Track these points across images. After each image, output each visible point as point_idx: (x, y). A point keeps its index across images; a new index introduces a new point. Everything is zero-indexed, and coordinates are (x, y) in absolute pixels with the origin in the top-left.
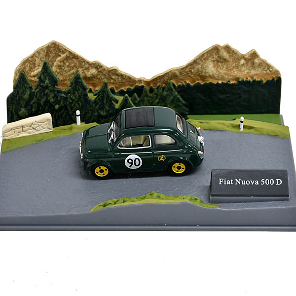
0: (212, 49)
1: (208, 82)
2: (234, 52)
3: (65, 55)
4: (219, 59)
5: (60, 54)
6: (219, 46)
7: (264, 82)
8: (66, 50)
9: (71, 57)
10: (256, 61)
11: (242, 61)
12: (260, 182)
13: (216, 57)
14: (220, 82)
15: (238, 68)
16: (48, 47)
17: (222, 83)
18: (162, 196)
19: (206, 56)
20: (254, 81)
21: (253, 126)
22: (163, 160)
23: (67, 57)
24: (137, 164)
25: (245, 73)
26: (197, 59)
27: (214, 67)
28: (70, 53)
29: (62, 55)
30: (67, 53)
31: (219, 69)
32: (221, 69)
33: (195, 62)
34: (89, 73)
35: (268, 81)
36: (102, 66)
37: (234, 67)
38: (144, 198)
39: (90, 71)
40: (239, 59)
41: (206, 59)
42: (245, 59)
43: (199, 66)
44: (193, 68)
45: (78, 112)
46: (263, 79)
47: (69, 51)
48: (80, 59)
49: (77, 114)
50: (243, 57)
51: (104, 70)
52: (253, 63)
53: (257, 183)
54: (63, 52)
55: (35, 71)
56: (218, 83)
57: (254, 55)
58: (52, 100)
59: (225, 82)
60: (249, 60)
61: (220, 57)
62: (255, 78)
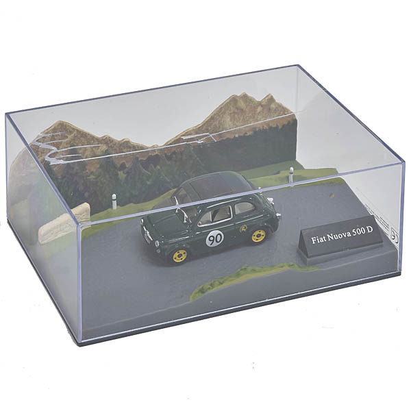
0: (230, 101)
1: (224, 139)
2: (251, 100)
3: (73, 135)
4: (236, 111)
5: (67, 135)
6: (236, 96)
7: (280, 127)
8: (73, 129)
9: (79, 136)
10: (273, 106)
11: (259, 109)
12: (352, 233)
13: (233, 109)
14: (237, 136)
15: (254, 117)
16: (54, 130)
17: (239, 136)
18: (257, 269)
19: (223, 110)
20: (271, 128)
22: (245, 230)
23: (75, 136)
24: (218, 240)
25: (261, 122)
26: (215, 114)
27: (231, 120)
28: (79, 131)
29: (69, 136)
30: (75, 132)
31: (235, 122)
32: (237, 122)
33: (212, 118)
35: (283, 126)
36: (113, 141)
37: (251, 117)
38: (238, 275)
39: (100, 148)
40: (255, 108)
41: (224, 113)
42: (262, 106)
43: (217, 123)
44: (210, 126)
45: (114, 196)
46: (279, 124)
47: (77, 130)
48: (89, 137)
49: (113, 198)
50: (260, 104)
51: (115, 145)
52: (270, 109)
53: (349, 235)
54: (71, 132)
56: (235, 138)
57: (271, 100)
58: (81, 188)
59: (241, 135)
60: (265, 105)
61: (237, 109)
62: (270, 125)
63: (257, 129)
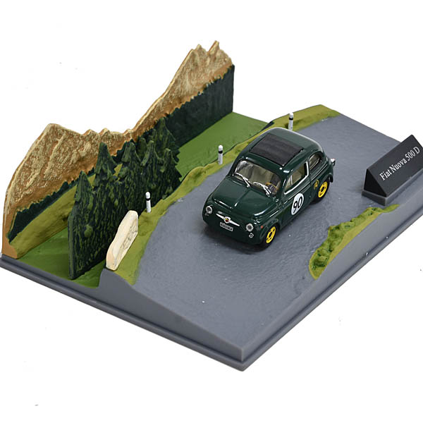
0: (190, 58)
1: (184, 103)
3: (62, 138)
4: (193, 68)
5: (57, 139)
7: (222, 78)
8: (63, 130)
9: (67, 137)
10: (218, 54)
11: (208, 60)
12: (406, 159)
13: (191, 66)
14: (193, 98)
16: (47, 136)
17: (195, 97)
19: (185, 69)
20: (215, 81)
21: (298, 119)
23: (64, 139)
25: (209, 75)
27: (189, 80)
29: (59, 140)
30: (65, 134)
31: (192, 82)
33: (176, 82)
34: (84, 151)
35: (224, 76)
36: (95, 135)
37: (202, 72)
39: (85, 147)
40: (205, 60)
41: (185, 73)
42: (210, 57)
44: (174, 91)
45: (148, 195)
46: (221, 75)
47: (66, 131)
48: (75, 136)
49: (147, 198)
50: (208, 54)
51: (97, 139)
52: (215, 59)
53: (405, 161)
54: (61, 135)
55: (31, 179)
56: (192, 100)
57: (217, 47)
59: (196, 95)
60: (212, 55)
61: (194, 65)
62: (215, 78)
63: (207, 85)
